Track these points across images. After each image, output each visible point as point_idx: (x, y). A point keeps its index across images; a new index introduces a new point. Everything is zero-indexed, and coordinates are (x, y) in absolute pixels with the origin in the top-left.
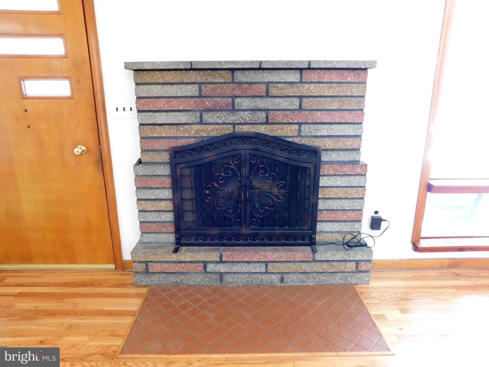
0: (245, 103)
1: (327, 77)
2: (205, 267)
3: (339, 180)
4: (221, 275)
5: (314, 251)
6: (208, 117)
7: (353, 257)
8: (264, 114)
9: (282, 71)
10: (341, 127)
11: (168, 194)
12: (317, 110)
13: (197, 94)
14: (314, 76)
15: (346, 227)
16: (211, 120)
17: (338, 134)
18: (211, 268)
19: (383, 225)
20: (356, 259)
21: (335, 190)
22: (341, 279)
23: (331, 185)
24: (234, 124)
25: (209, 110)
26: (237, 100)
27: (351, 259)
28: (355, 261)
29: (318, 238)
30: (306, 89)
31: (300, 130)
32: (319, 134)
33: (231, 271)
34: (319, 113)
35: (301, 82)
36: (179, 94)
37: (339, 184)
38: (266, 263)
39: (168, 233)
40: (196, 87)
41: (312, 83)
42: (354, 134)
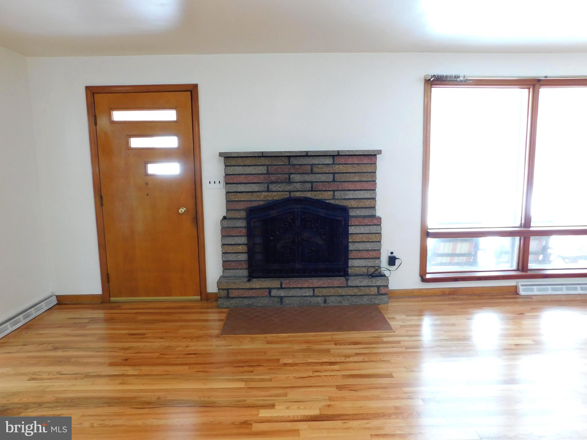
0: (297, 178)
1: (350, 160)
2: (270, 293)
3: (362, 228)
4: (281, 298)
5: (347, 280)
6: (273, 187)
7: (375, 284)
8: (310, 185)
9: (321, 157)
10: (362, 192)
11: (244, 240)
12: (345, 182)
13: (265, 172)
14: (342, 160)
15: (370, 263)
16: (274, 189)
17: (360, 197)
18: (274, 293)
19: (397, 262)
20: (377, 285)
21: (360, 235)
22: (368, 300)
23: (357, 232)
24: (290, 192)
25: (273, 183)
26: (292, 176)
27: (374, 285)
28: (376, 286)
29: (350, 271)
30: (337, 168)
31: (334, 195)
32: (347, 197)
33: (288, 295)
34: (346, 184)
35: (334, 164)
36: (254, 172)
37: (362, 231)
38: (314, 288)
39: (242, 269)
40: (265, 167)
41: (341, 164)
42: (370, 197)
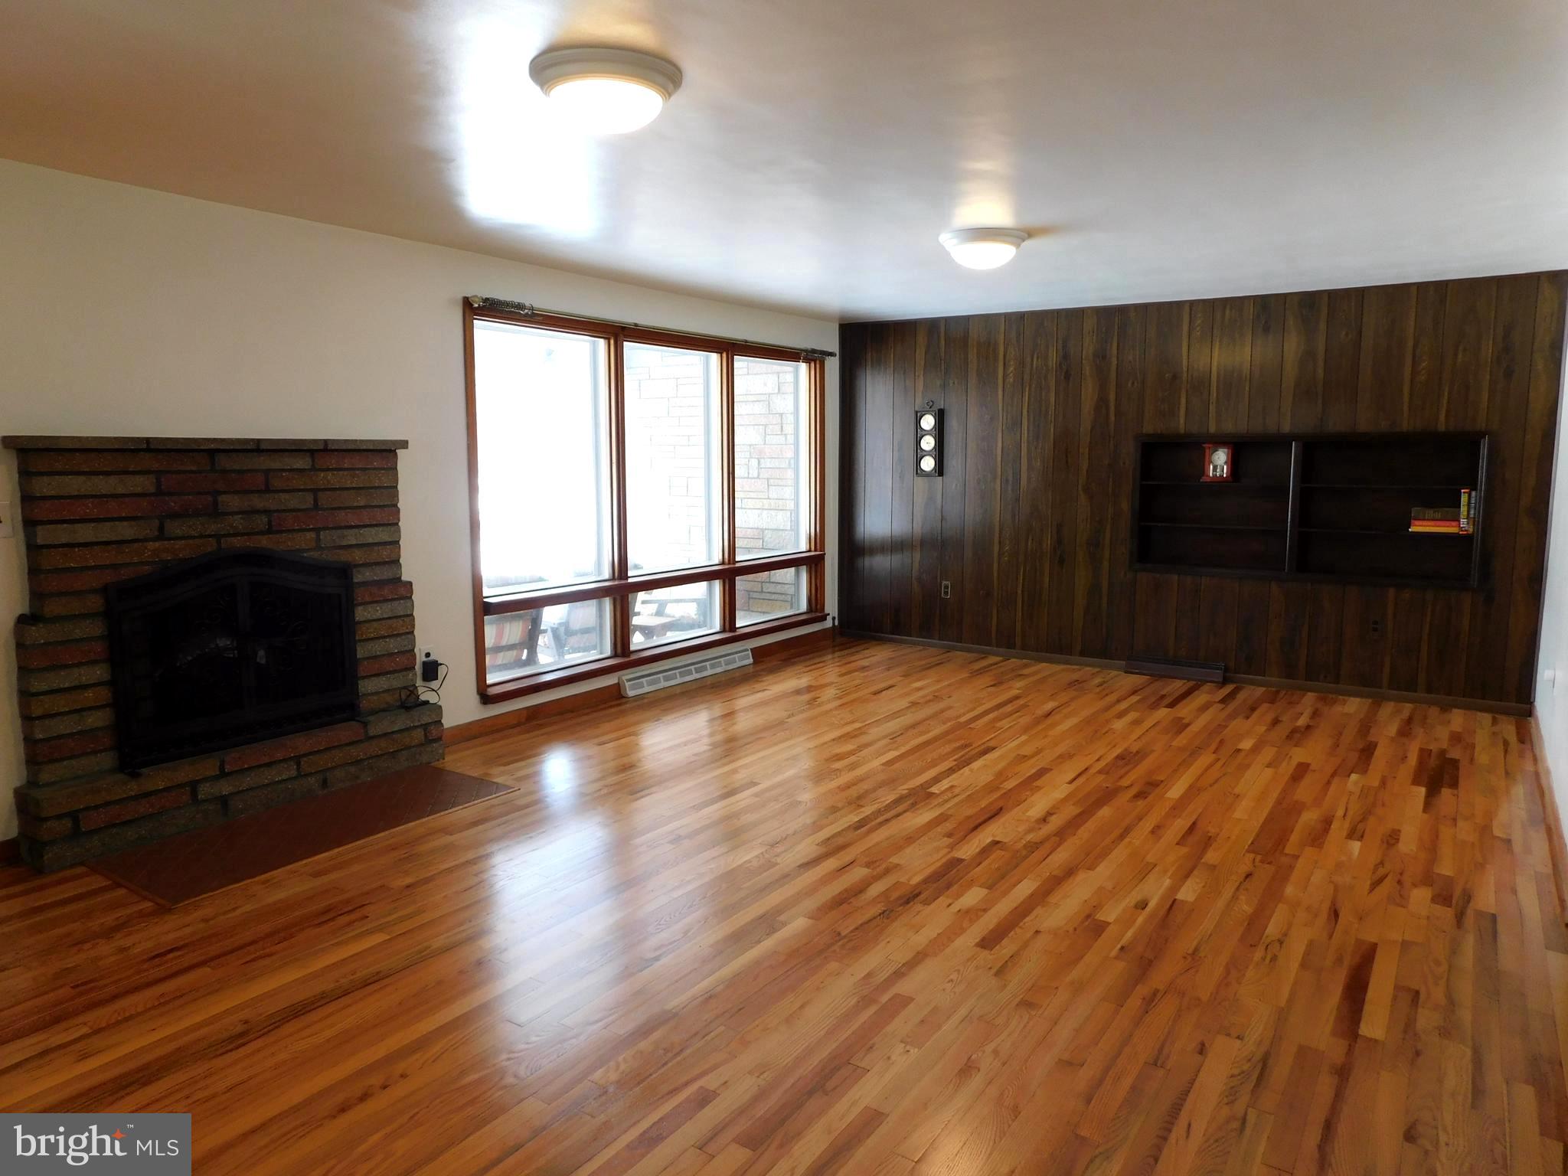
0: (232, 502)
1: (357, 462)
2: (194, 793)
3: (378, 608)
4: (224, 801)
5: (365, 724)
6: (175, 528)
7: (419, 721)
8: (265, 519)
9: (287, 454)
10: (373, 530)
11: (100, 672)
12: (340, 508)
13: (152, 490)
14: (332, 461)
15: (396, 681)
16: (178, 532)
17: (371, 541)
18: (205, 791)
19: (442, 671)
20: (423, 722)
21: (375, 624)
22: (407, 760)
23: (369, 617)
24: (218, 537)
25: (175, 516)
26: (222, 498)
27: (416, 724)
28: (422, 725)
29: (364, 704)
30: (322, 479)
31: (318, 539)
32: (344, 543)
33: (241, 789)
34: (343, 513)
35: (313, 469)
36: (120, 490)
37: (378, 615)
38: (297, 759)
39: (101, 751)
40: (152, 478)
41: (328, 470)
42: (390, 540)
